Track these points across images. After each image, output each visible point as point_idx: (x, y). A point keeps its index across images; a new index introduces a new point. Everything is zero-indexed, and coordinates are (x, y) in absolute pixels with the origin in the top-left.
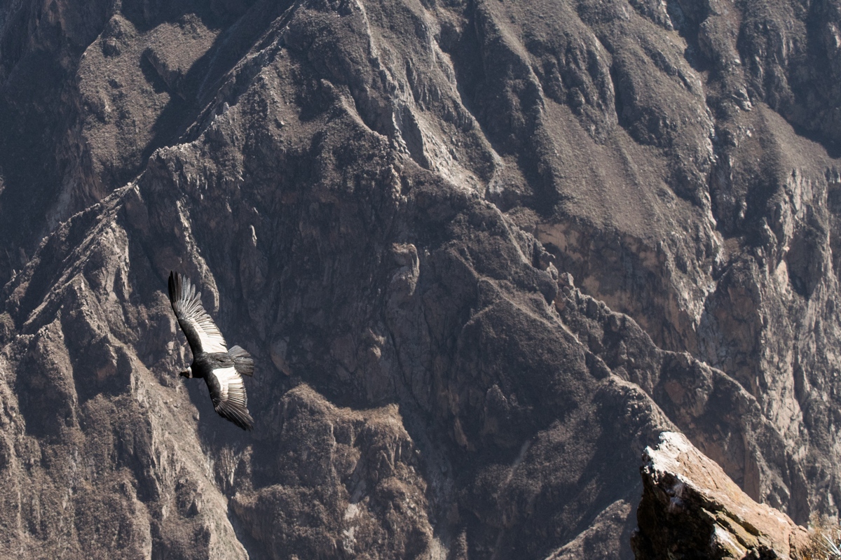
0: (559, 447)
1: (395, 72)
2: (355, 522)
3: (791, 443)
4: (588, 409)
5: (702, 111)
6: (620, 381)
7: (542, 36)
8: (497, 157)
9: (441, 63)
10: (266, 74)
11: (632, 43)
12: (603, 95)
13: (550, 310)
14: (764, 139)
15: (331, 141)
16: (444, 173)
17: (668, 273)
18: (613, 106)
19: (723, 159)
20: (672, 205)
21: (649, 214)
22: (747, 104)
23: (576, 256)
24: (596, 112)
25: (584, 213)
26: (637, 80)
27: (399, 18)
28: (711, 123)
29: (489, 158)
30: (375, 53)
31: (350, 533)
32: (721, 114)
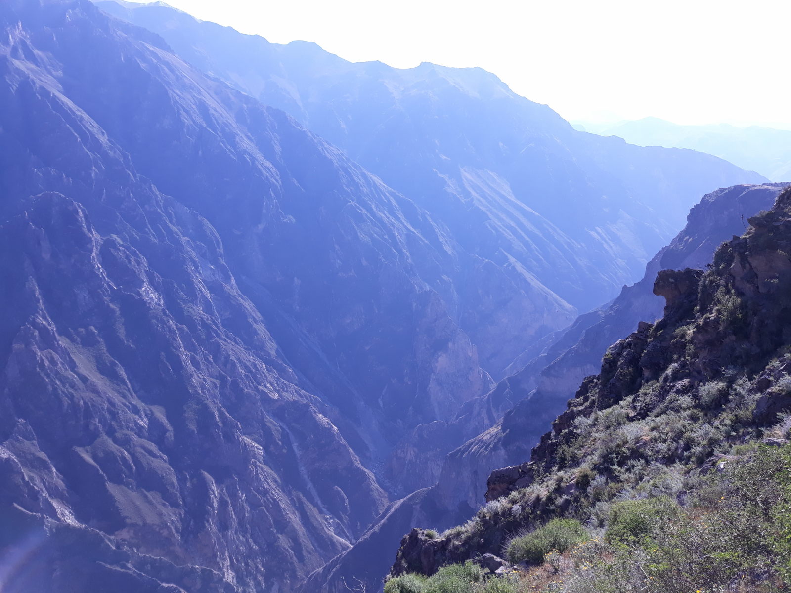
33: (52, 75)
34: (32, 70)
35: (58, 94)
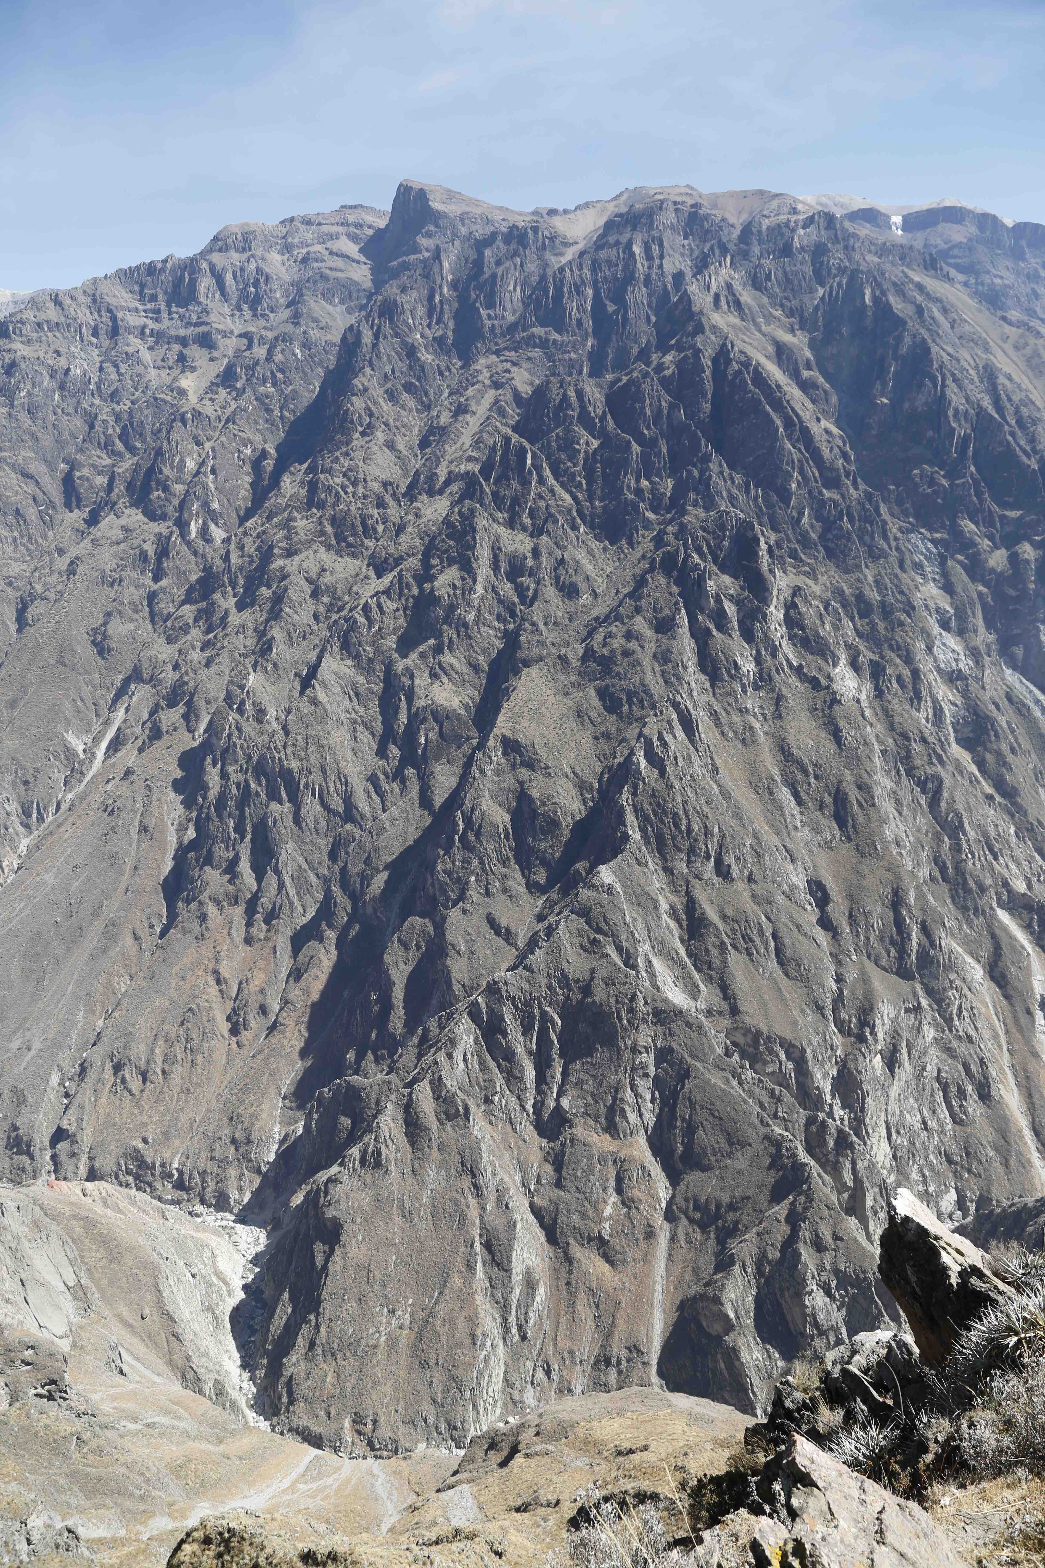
0: (740, 1172)
1: (640, 933)
2: (610, 1218)
3: (885, 1172)
4: (758, 1146)
5: (827, 960)
6: (778, 1130)
7: (730, 913)
8: (702, 986)
9: (668, 928)
10: (561, 930)
11: (785, 919)
12: (766, 949)
13: (734, 1083)
14: (865, 979)
15: (601, 973)
16: (670, 996)
17: (806, 1062)
18: (773, 956)
19: (840, 990)
20: (809, 1019)
21: (795, 1024)
22: (854, 958)
23: (751, 1050)
24: (762, 960)
25: (755, 1023)
26: (787, 941)
27: (643, 899)
28: (832, 968)
29: (697, 986)
30: (628, 919)
31: (607, 1225)
32: (839, 963)
33: (760, 331)
34: (734, 327)
35: (763, 360)
